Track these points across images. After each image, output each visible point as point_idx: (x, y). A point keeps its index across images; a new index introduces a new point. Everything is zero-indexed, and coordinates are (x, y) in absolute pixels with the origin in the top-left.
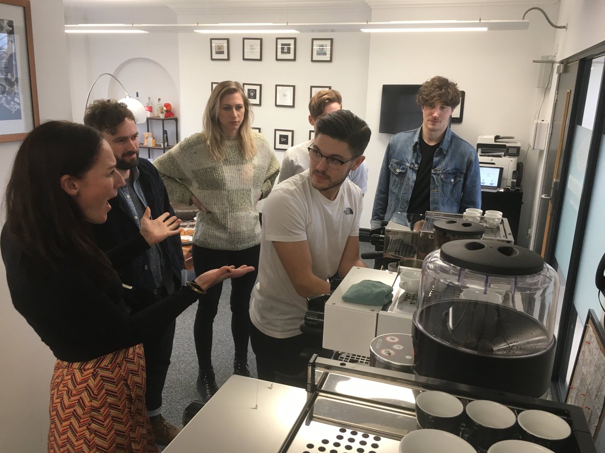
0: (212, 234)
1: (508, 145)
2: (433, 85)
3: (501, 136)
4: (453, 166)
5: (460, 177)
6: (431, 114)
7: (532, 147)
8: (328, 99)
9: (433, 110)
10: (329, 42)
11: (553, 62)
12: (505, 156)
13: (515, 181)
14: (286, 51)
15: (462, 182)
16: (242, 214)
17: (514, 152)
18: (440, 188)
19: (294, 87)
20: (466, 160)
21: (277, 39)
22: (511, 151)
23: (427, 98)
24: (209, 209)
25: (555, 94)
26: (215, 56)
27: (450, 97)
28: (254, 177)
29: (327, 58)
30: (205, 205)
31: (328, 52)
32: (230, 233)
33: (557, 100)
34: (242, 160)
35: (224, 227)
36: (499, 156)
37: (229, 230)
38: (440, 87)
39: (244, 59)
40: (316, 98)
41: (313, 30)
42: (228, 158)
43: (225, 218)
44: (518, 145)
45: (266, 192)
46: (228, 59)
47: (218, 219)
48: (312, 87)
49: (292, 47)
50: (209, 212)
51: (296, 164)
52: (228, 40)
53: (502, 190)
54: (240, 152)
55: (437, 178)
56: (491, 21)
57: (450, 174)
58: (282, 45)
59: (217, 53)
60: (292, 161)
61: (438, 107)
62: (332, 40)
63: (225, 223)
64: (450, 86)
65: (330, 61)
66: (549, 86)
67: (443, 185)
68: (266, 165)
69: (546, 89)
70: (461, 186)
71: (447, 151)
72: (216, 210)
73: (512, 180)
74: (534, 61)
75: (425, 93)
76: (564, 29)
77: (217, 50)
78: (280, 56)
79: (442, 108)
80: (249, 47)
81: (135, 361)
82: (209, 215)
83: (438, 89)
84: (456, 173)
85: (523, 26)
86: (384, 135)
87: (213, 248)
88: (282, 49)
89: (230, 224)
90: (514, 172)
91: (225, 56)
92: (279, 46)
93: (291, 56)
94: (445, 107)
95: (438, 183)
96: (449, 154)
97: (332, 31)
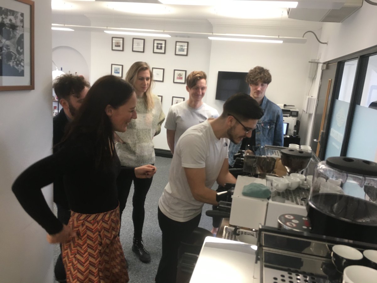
0: (126, 157)
1: (291, 110)
2: (256, 72)
3: (287, 105)
4: (268, 119)
5: (273, 125)
6: (256, 89)
7: (306, 112)
8: (199, 77)
9: (257, 87)
10: (186, 44)
11: (318, 63)
12: (289, 116)
13: (296, 131)
14: (159, 47)
15: (274, 128)
16: (145, 144)
17: (295, 114)
18: (261, 132)
19: (164, 69)
20: (276, 115)
21: (154, 40)
22: (293, 114)
23: (253, 80)
24: (125, 140)
25: (320, 81)
26: (114, 48)
27: (266, 79)
28: (153, 121)
29: (185, 53)
30: (122, 139)
31: (186, 51)
32: (137, 156)
33: (321, 85)
34: (146, 111)
35: (134, 153)
36: (287, 116)
37: (137, 155)
38: (260, 73)
39: (133, 51)
40: (191, 76)
41: (177, 36)
42: (138, 109)
43: (135, 146)
44: (297, 110)
45: (158, 131)
46: (123, 50)
47: (130, 147)
48: (175, 70)
49: (163, 46)
50: (124, 143)
51: (177, 116)
52: (123, 39)
53: (288, 136)
54: (145, 105)
55: (259, 126)
56: (285, 37)
57: (267, 123)
58: (158, 44)
59: (116, 46)
60: (175, 113)
61: (260, 84)
62: (188, 43)
63: (135, 150)
64: (266, 72)
65: (187, 55)
66: (315, 77)
67: (263, 130)
68: (159, 115)
69: (313, 79)
70: (273, 130)
71: (265, 110)
72: (129, 142)
73: (294, 131)
74: (309, 62)
75: (252, 77)
76: (326, 45)
77: (116, 45)
78: (156, 50)
79: (262, 85)
80: (137, 45)
81: (108, 223)
82: (125, 145)
83: (259, 74)
84: (270, 122)
85: (303, 41)
86: (218, 101)
87: (126, 166)
88: (157, 47)
89: (138, 151)
90: (295, 126)
91: (121, 48)
92: (156, 45)
93: (163, 51)
94: (264, 84)
95: (260, 128)
96: (266, 111)
97: (189, 37)
